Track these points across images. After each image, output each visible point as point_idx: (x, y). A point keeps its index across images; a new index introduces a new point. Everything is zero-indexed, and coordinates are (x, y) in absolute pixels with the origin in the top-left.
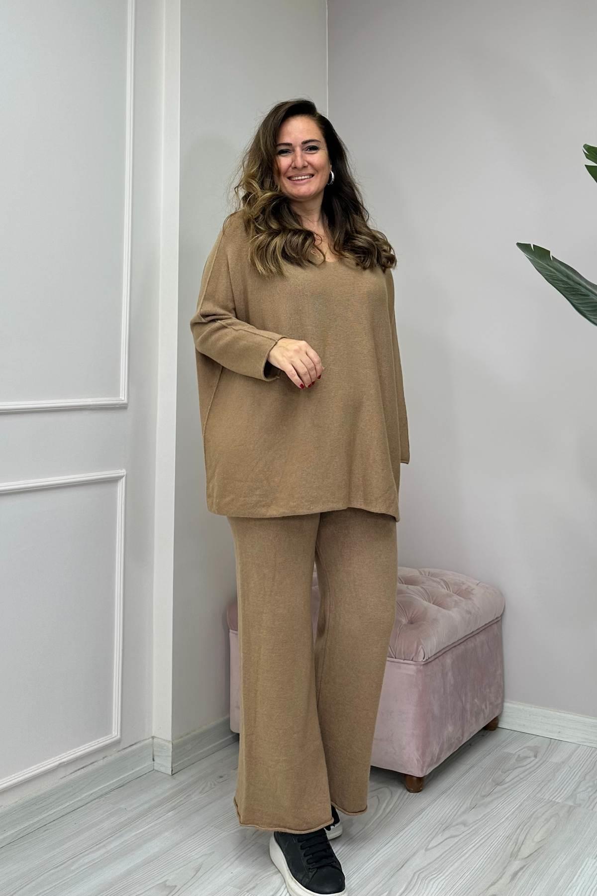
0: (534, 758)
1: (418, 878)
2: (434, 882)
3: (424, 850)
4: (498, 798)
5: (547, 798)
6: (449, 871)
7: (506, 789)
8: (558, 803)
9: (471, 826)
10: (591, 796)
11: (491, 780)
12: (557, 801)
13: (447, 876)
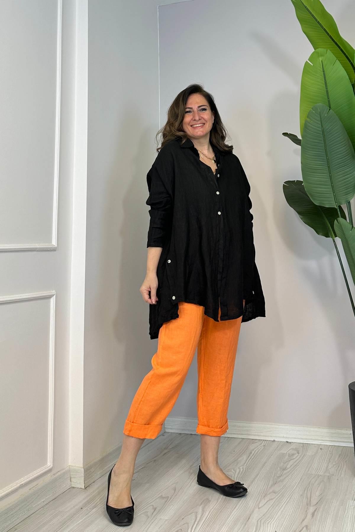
0: (297, 454)
1: (260, 524)
2: (271, 524)
3: (257, 509)
4: (287, 476)
5: (314, 473)
6: (277, 517)
7: (289, 471)
8: (321, 475)
9: (278, 493)
10: (337, 469)
11: (279, 468)
12: (320, 474)
13: (277, 519)
